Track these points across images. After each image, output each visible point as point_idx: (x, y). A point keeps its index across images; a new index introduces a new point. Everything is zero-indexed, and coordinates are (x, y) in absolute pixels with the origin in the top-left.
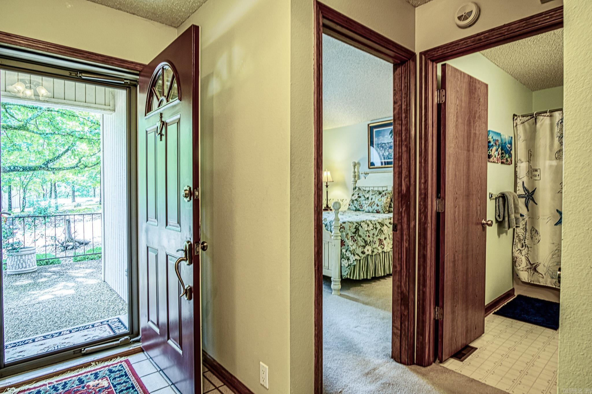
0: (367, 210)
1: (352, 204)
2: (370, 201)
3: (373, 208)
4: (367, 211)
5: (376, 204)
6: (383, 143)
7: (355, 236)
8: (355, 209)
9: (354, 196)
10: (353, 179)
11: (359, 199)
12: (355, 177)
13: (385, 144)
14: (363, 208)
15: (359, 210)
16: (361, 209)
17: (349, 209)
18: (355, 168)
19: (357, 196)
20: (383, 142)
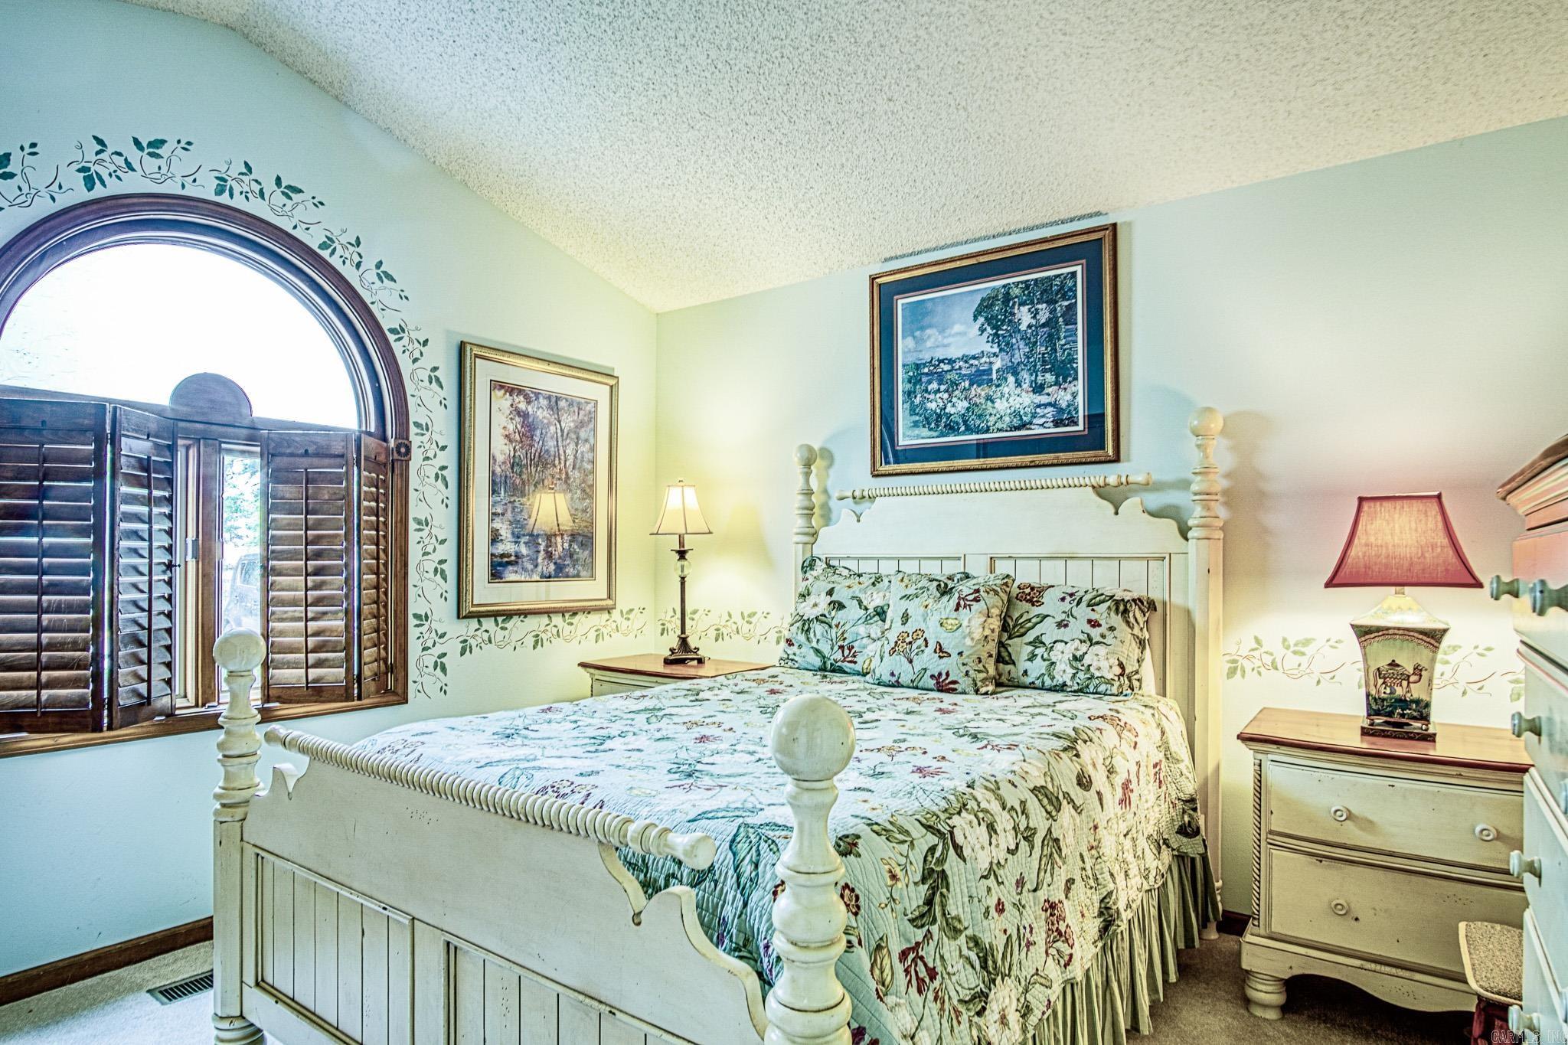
0: (883, 670)
1: (802, 638)
2: (898, 628)
3: (918, 664)
4: (886, 678)
5: (932, 645)
6: (941, 361)
7: (928, 936)
8: (817, 662)
9: (811, 600)
10: (800, 522)
11: (840, 616)
12: (808, 512)
13: (951, 362)
14: (859, 659)
15: (837, 670)
16: (847, 666)
17: (787, 660)
18: (807, 475)
19: (824, 601)
20: (940, 354)
